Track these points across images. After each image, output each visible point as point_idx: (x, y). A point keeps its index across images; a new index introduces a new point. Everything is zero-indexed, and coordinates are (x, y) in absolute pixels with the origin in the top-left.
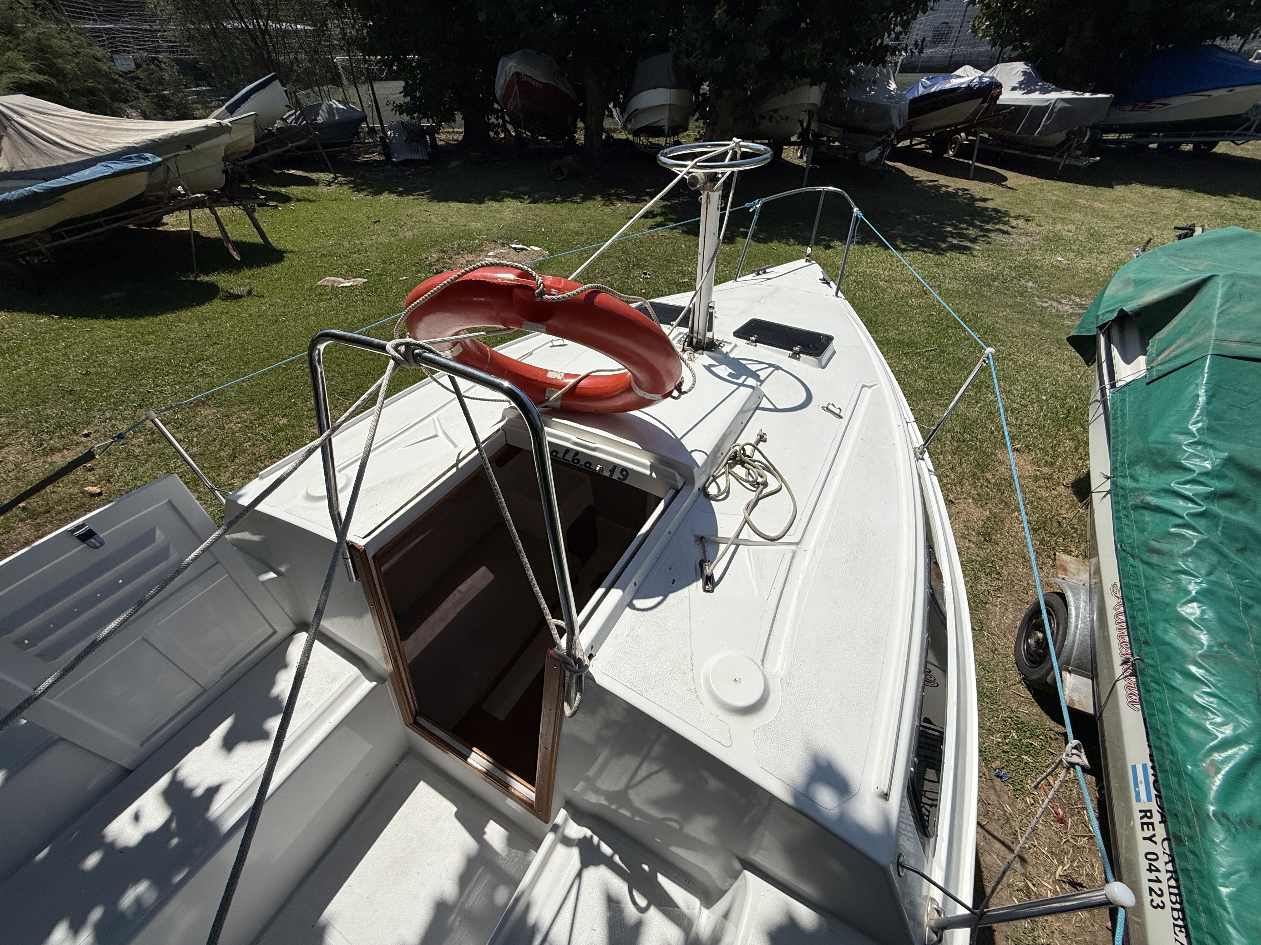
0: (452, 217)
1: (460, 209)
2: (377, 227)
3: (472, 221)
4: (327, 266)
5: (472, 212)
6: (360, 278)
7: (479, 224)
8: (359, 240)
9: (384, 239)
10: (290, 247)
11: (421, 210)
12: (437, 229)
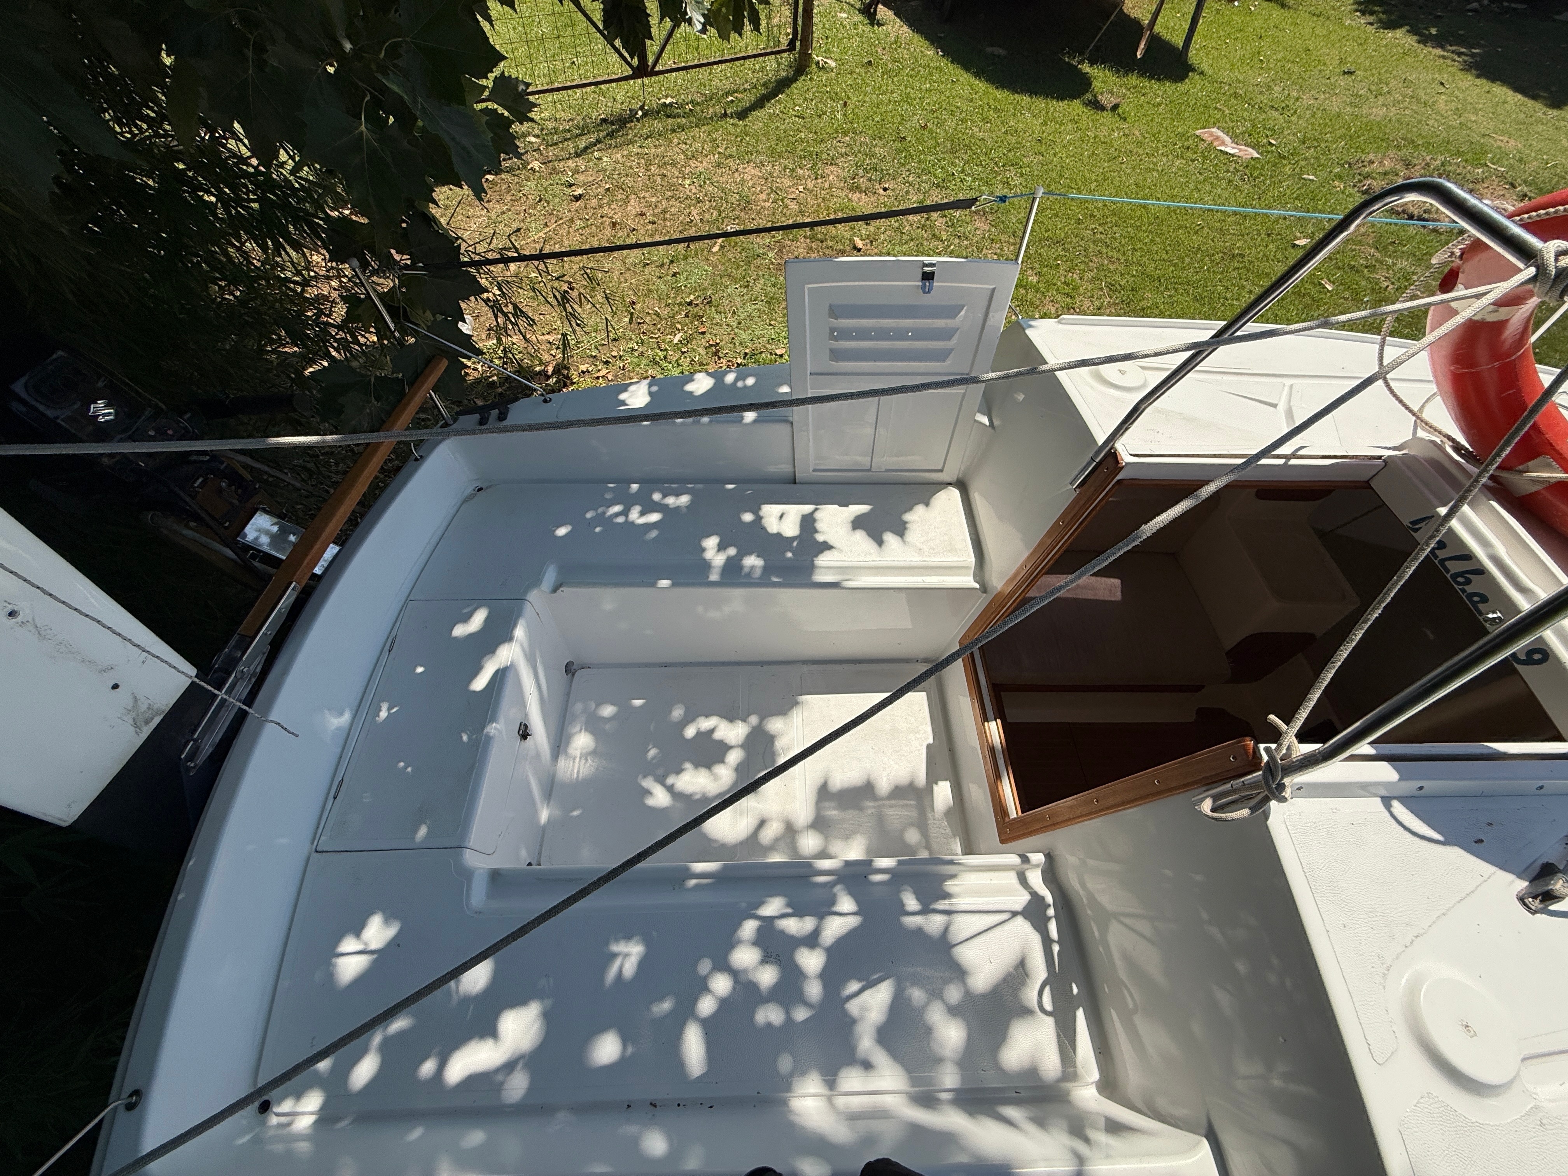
0: (1476, 111)
1: (1505, 102)
2: (1343, 81)
4: (1227, 112)
5: (1522, 116)
6: (1253, 148)
7: (1512, 143)
8: (1298, 91)
9: (1335, 104)
10: (1205, 67)
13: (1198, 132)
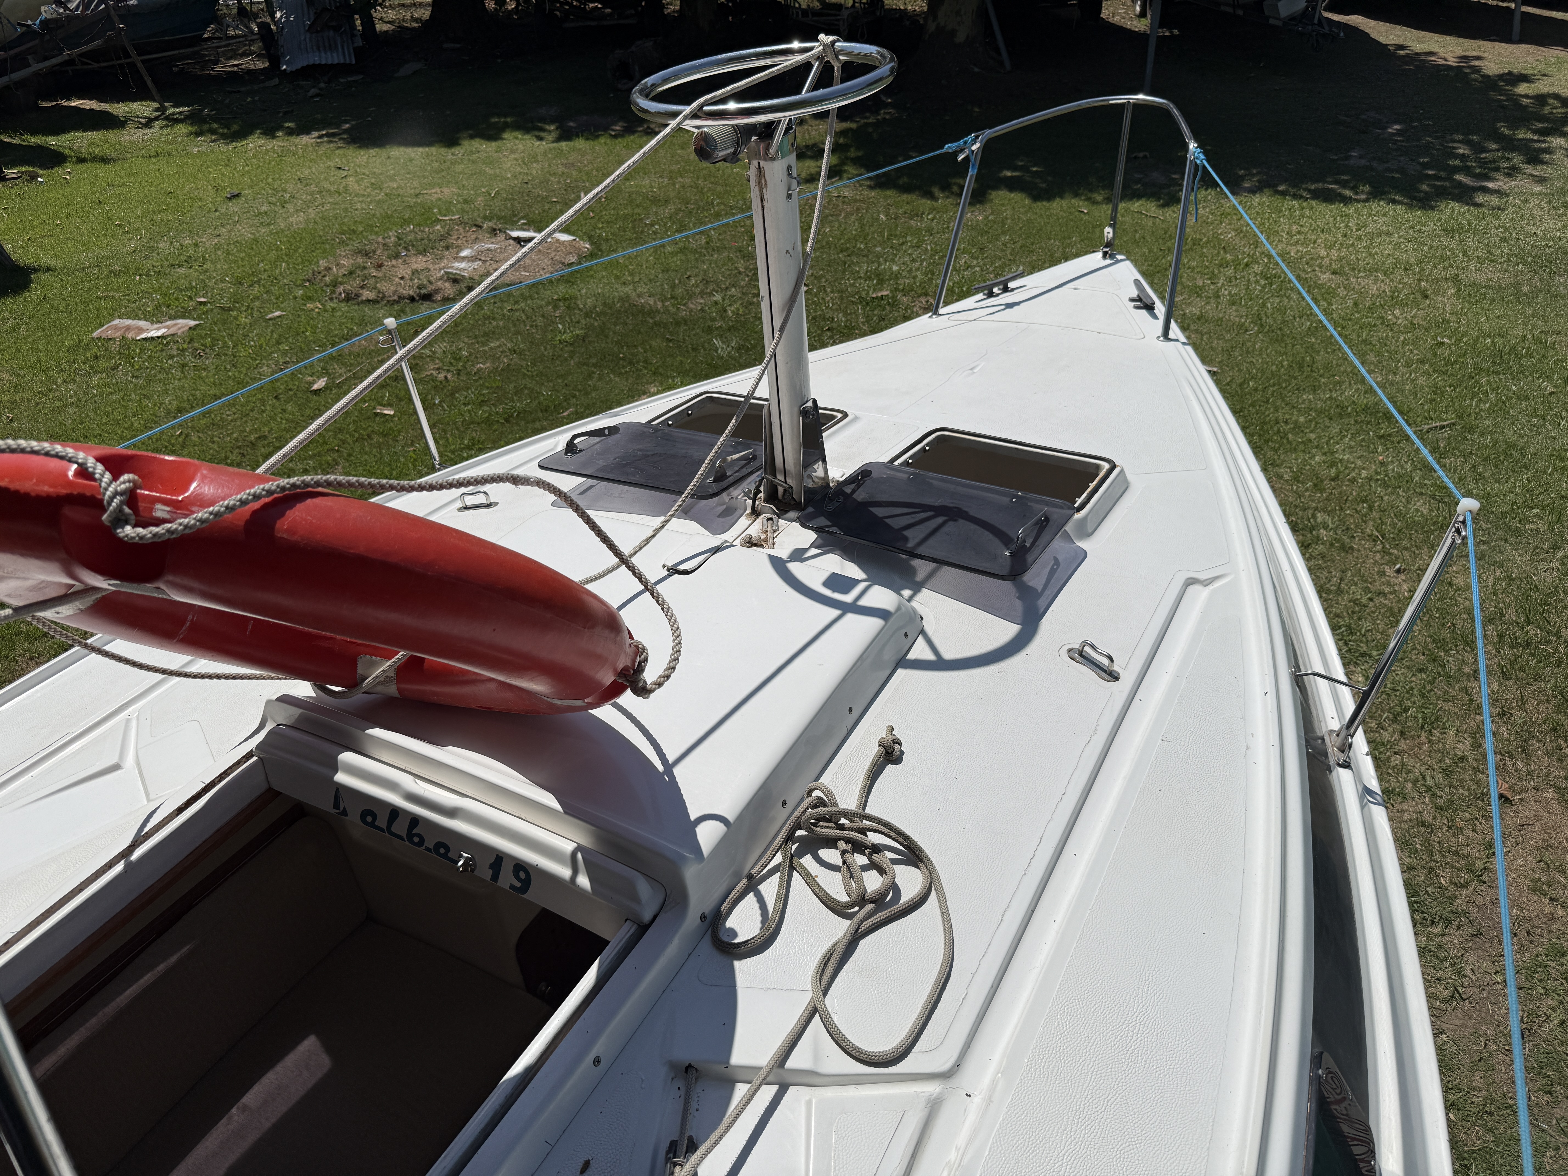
0: (392, 179)
1: (411, 160)
2: (234, 207)
3: (432, 185)
4: (117, 295)
5: (436, 165)
6: (183, 317)
7: (446, 191)
8: (192, 238)
9: (245, 232)
10: (47, 261)
11: (329, 167)
12: (359, 206)
13: (96, 334)
